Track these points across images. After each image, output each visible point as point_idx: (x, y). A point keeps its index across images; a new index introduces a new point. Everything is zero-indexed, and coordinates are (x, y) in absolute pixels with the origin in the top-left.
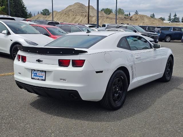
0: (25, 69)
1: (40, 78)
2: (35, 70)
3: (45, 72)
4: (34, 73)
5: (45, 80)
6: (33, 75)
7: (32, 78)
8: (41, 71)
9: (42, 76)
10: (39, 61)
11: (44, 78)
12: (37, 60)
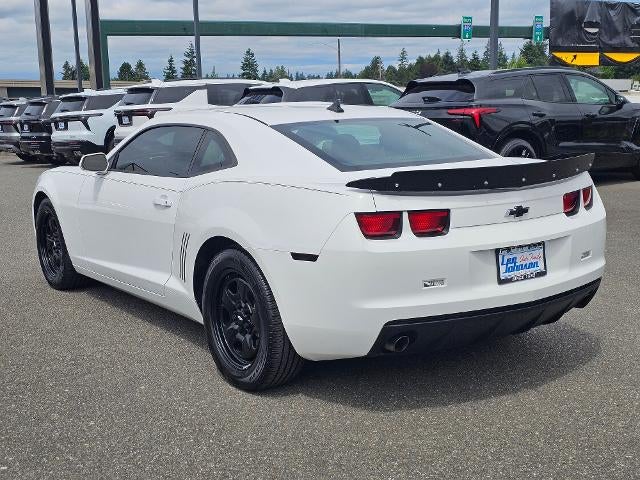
1: (528, 271)
2: (508, 249)
3: (543, 244)
4: (505, 262)
5: (542, 274)
6: (503, 268)
7: (501, 282)
8: (529, 246)
9: (533, 261)
10: (520, 212)
11: (541, 267)
12: (512, 213)
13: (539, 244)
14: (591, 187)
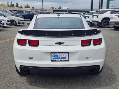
0: (42, 53)
1: (62, 59)
2: (55, 53)
3: (68, 53)
4: (54, 56)
5: (68, 61)
6: (53, 57)
7: (52, 61)
8: (63, 53)
9: (64, 57)
10: (60, 43)
11: (67, 59)
12: (57, 43)
13: (67, 53)
14: (102, 39)
